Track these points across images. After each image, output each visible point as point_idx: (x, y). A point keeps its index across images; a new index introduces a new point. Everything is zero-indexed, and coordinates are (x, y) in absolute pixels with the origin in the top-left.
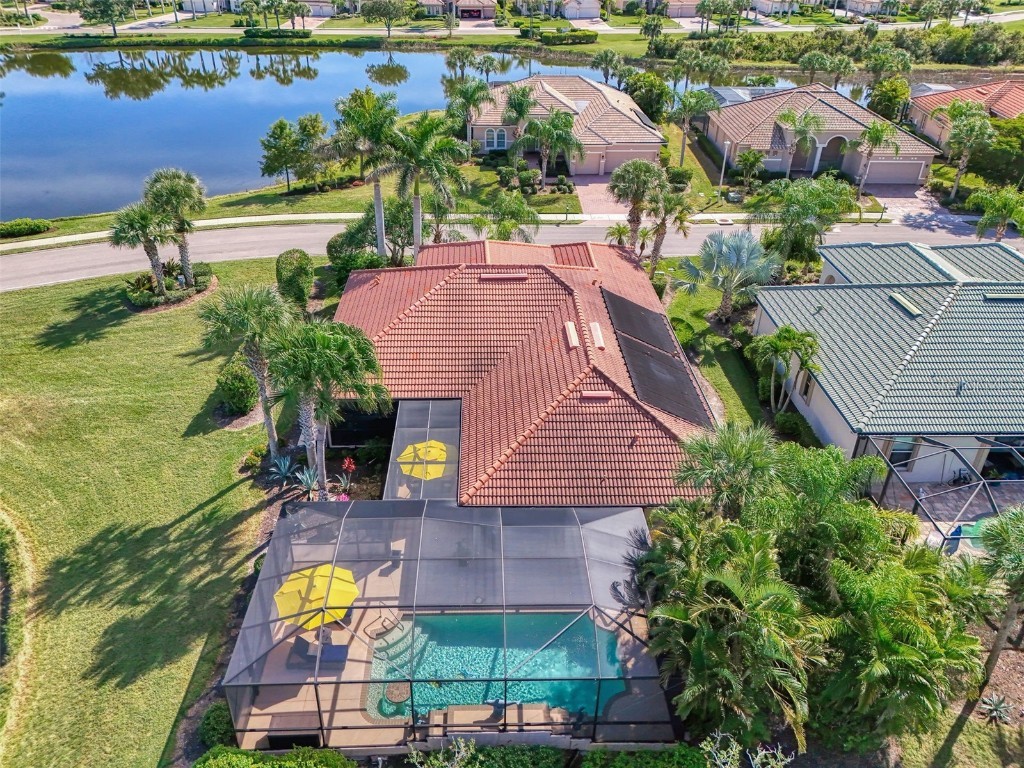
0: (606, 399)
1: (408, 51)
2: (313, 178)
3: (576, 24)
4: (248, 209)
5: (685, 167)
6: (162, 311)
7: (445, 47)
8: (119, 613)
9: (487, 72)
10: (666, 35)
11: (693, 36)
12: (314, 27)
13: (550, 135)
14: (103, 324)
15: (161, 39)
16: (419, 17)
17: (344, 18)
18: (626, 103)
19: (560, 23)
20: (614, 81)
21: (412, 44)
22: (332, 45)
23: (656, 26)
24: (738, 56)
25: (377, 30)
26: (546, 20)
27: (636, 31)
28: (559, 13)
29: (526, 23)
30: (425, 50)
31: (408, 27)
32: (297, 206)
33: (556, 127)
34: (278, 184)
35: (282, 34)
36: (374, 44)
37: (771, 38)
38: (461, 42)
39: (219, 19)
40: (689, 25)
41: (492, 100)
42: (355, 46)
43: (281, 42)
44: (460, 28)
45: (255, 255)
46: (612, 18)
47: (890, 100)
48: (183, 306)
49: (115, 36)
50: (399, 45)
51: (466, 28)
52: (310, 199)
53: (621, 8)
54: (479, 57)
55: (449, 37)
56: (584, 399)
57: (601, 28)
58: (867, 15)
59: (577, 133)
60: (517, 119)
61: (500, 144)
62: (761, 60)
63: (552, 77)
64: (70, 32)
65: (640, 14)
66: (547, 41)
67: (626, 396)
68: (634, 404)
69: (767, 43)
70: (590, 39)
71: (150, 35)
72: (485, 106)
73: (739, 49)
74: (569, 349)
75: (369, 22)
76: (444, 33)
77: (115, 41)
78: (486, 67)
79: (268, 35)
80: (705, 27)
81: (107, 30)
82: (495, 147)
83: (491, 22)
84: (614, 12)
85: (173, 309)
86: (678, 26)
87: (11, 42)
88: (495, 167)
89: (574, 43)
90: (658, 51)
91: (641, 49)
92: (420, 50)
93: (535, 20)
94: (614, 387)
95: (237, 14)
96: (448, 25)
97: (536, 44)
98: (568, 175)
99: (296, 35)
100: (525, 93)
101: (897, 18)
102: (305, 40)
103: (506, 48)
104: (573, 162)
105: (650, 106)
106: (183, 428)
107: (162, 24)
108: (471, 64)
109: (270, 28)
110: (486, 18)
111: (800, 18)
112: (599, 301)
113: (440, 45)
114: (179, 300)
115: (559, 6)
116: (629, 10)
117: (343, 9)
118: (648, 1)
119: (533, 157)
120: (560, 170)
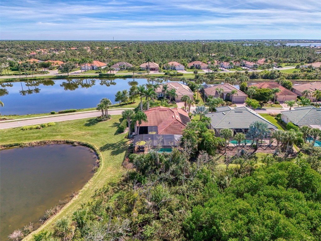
0: (178, 123)
1: (138, 78)
2: (125, 102)
3: (178, 71)
4: (113, 107)
5: (198, 99)
6: (103, 122)
7: (147, 77)
8: (112, 151)
9: (158, 82)
10: (199, 74)
11: (206, 74)
12: (115, 73)
13: (171, 93)
14: (95, 123)
15: (79, 76)
16: (140, 70)
17: (122, 71)
18: (187, 88)
19: (175, 71)
20: (185, 84)
21: (139, 77)
22: (120, 77)
23: (196, 72)
24: (216, 78)
25: (131, 73)
26: (171, 70)
27: (193, 73)
28: (174, 69)
29: (166, 71)
30: (143, 78)
31: (138, 73)
32: (122, 107)
33: (172, 92)
34: (118, 103)
35: (108, 75)
36: (130, 77)
37: (224, 74)
38: (151, 76)
39: (91, 71)
40: (206, 71)
41: (160, 87)
42: (125, 77)
43: (108, 77)
44: (150, 73)
45: (117, 114)
46: (187, 70)
47: (243, 86)
48: (107, 121)
49: (68, 76)
50: (136, 77)
51: (152, 73)
52: (124, 106)
53: (190, 67)
54: (156, 79)
55: (148, 75)
56: (175, 123)
57: (184, 72)
58: (250, 68)
59: (176, 93)
60: (165, 90)
61: (161, 96)
62: (221, 79)
63: (172, 83)
64: (58, 75)
65: (194, 69)
66: (171, 75)
67: (181, 122)
68: (182, 123)
69: (223, 75)
70: (182, 75)
71: (76, 75)
72: (158, 88)
73: (216, 76)
74: (173, 118)
75: (129, 71)
76: (147, 74)
77: (68, 77)
78: (158, 81)
79: (105, 75)
80: (209, 72)
81: (66, 74)
82: (160, 96)
83: (158, 71)
84: (188, 68)
85: (105, 121)
86: (203, 71)
87: (45, 78)
88: (160, 100)
89: (178, 76)
90: (197, 77)
91: (193, 77)
92: (141, 78)
93: (168, 71)
94: (179, 121)
95: (96, 70)
96: (148, 72)
97: (169, 76)
98: (175, 101)
99: (111, 75)
100: (166, 86)
101: (257, 69)
102: (114, 76)
103: (162, 77)
104: (176, 99)
105: (192, 88)
106: (114, 134)
107: (78, 73)
108: (155, 80)
109: (105, 73)
110: (157, 70)
111: (234, 69)
112: (178, 114)
113: (146, 77)
114: (106, 120)
115: (174, 67)
116: (192, 68)
117: (121, 69)
118: (196, 66)
119: (168, 98)
120: (173, 100)
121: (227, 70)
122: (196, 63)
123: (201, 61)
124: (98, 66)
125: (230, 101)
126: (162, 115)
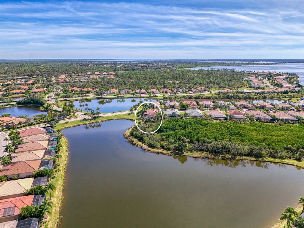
3: (156, 95)
10: (166, 96)
11: (169, 96)
14: (130, 115)
22: (127, 98)
25: (132, 96)
27: (163, 95)
28: (154, 93)
31: (135, 95)
35: (121, 97)
36: (132, 98)
38: (142, 97)
39: (111, 95)
46: (160, 93)
49: (102, 97)
50: (135, 97)
51: (142, 95)
57: (159, 95)
58: (194, 92)
63: (153, 101)
66: (152, 97)
70: (157, 97)
74: (153, 112)
76: (140, 96)
79: (119, 97)
80: (171, 95)
81: (100, 97)
86: (168, 94)
89: (155, 97)
90: (165, 98)
91: (162, 98)
92: (137, 98)
93: (151, 94)
95: (113, 94)
99: (123, 97)
101: (196, 93)
103: (148, 98)
107: (105, 96)
110: (145, 94)
113: (140, 98)
115: (154, 92)
116: (163, 92)
117: (126, 93)
118: (165, 91)
119: (151, 107)
120: (153, 108)
121: (181, 94)
122: (165, 90)
123: (168, 88)
124: (114, 92)
125: (173, 108)
126: (150, 111)
